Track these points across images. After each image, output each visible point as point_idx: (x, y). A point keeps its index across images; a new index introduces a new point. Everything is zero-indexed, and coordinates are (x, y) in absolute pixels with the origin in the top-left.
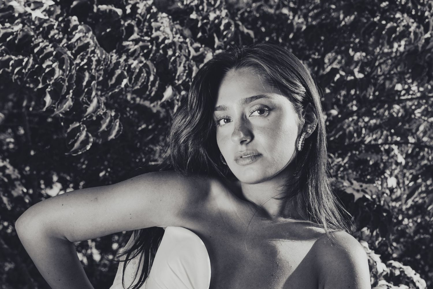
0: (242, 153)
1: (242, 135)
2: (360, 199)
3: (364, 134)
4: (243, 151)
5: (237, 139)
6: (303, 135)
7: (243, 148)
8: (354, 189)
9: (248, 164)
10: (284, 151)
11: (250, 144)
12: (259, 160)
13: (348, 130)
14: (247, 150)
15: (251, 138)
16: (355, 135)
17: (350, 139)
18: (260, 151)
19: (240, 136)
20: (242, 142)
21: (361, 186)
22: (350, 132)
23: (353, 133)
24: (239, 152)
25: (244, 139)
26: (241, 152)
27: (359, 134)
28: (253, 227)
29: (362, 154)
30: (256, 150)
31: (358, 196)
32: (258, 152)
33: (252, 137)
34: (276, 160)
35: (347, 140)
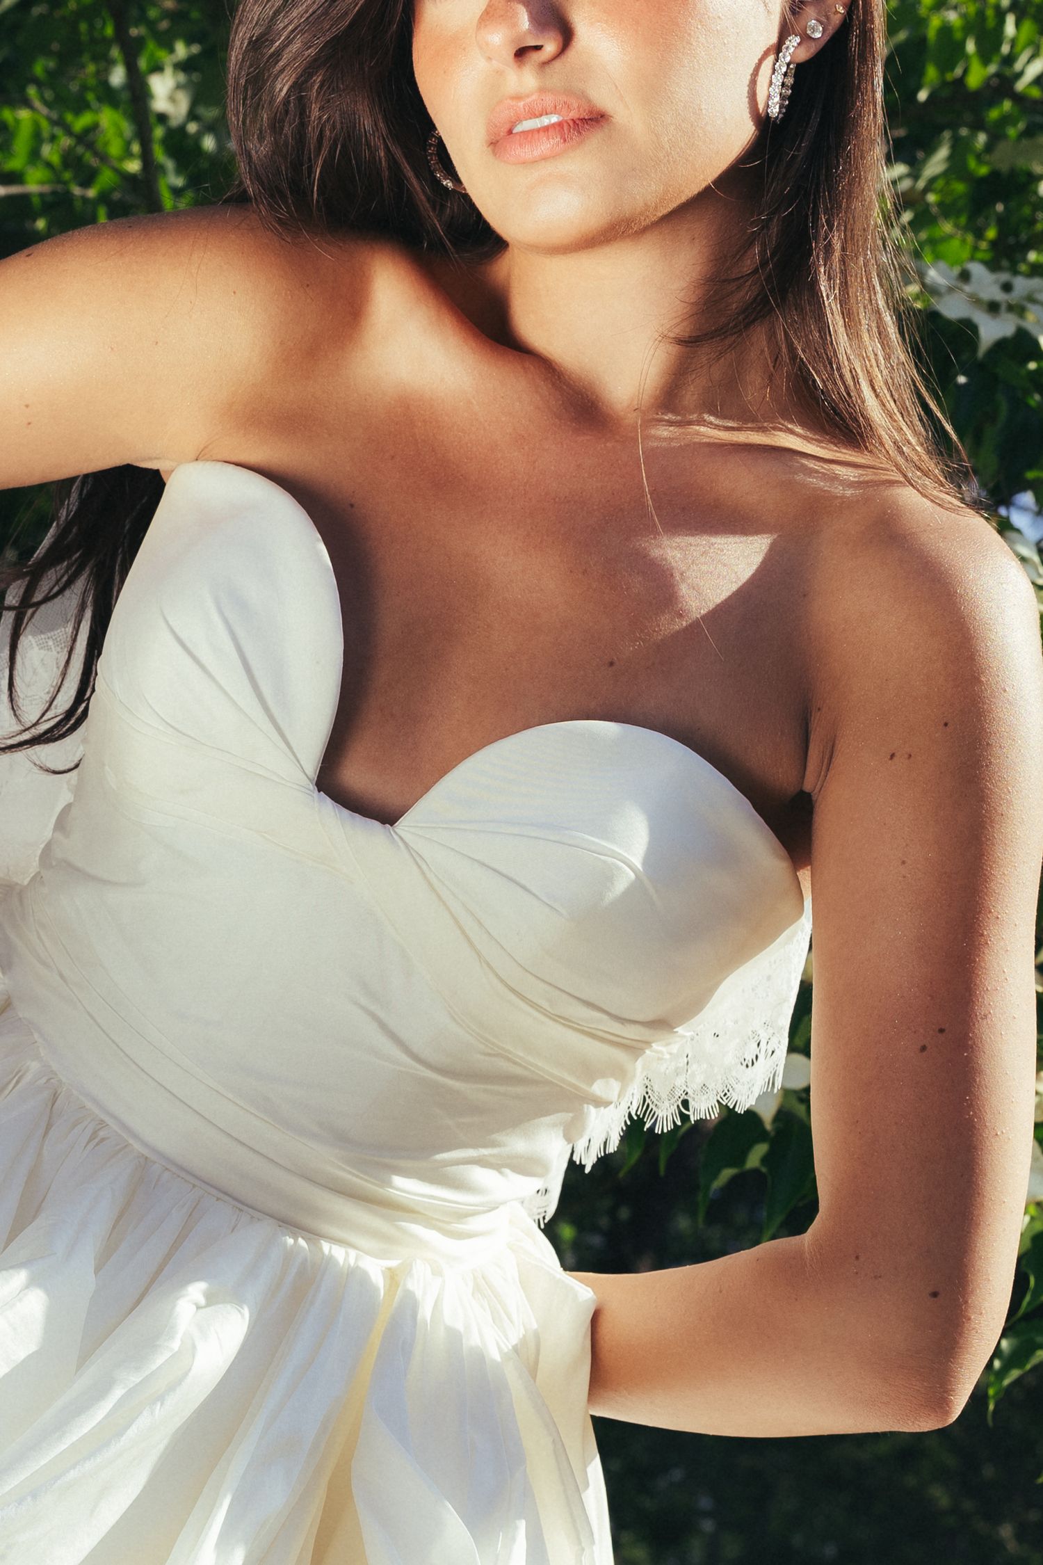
0: (521, 104)
1: (523, 20)
2: (1000, 345)
3: (1013, 42)
4: (528, 96)
5: (499, 39)
6: (787, 48)
7: (525, 80)
8: (976, 301)
9: (545, 158)
10: (703, 107)
11: (557, 64)
12: (595, 139)
13: (935, 22)
14: (542, 90)
15: (560, 38)
16: (971, 47)
17: (946, 65)
18: (603, 98)
19: (515, 25)
20: (521, 53)
21: (1007, 287)
22: (946, 30)
23: (958, 35)
24: (509, 101)
25: (532, 42)
26: (518, 98)
27: (990, 40)
28: (534, 462)
29: (1002, 147)
30: (583, 96)
31: (991, 330)
32: (589, 101)
33: (567, 35)
34: (667, 146)
35: (931, 73)
